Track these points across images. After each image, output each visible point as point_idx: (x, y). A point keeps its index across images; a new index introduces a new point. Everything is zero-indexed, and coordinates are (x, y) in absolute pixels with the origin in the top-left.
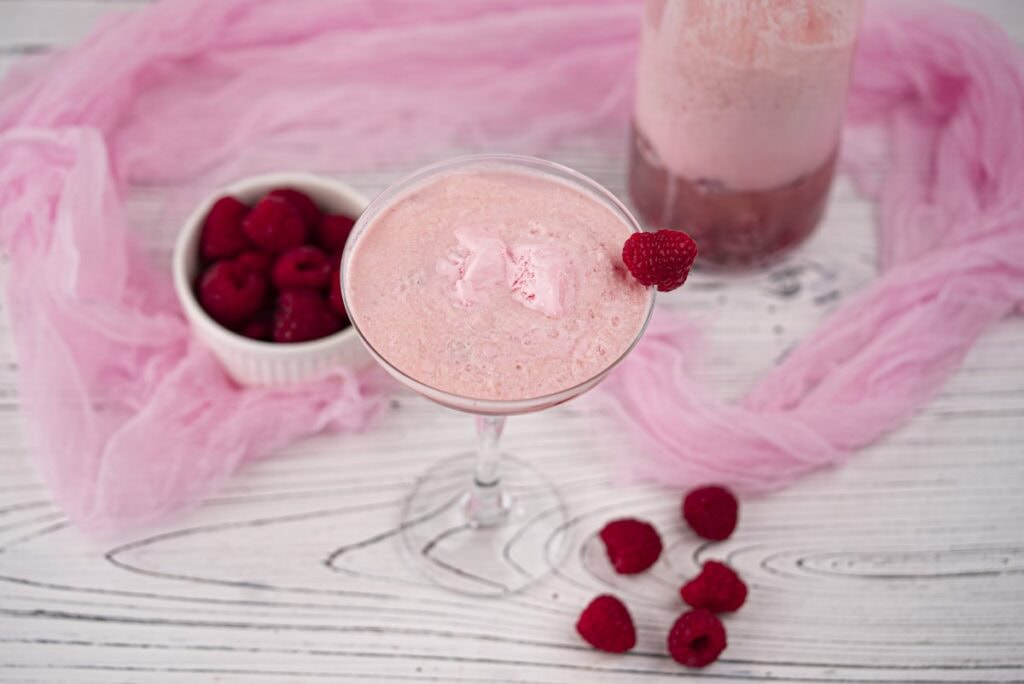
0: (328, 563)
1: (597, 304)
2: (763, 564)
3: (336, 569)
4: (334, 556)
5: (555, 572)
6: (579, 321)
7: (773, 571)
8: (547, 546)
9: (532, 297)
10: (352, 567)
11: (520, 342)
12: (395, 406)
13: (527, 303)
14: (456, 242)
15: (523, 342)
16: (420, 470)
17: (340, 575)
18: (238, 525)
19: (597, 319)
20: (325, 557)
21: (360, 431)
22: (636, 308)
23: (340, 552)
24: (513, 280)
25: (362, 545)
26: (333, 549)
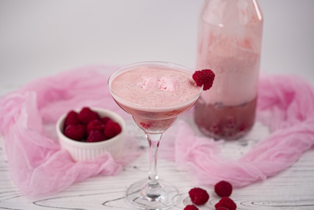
0: (103, 204)
1: (185, 89)
2: (241, 204)
3: (106, 206)
4: (105, 203)
5: (175, 206)
6: (180, 93)
7: (244, 205)
8: (173, 199)
9: (165, 88)
10: (110, 205)
11: (162, 96)
12: (124, 170)
13: (164, 90)
14: (142, 79)
15: (163, 97)
16: (132, 183)
17: (107, 207)
18: (75, 196)
19: (185, 93)
20: (103, 203)
21: (112, 175)
22: (197, 91)
23: (107, 202)
24: (160, 86)
25: (114, 200)
26: (105, 201)
